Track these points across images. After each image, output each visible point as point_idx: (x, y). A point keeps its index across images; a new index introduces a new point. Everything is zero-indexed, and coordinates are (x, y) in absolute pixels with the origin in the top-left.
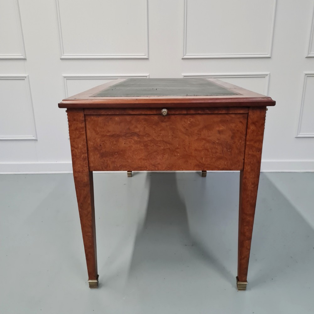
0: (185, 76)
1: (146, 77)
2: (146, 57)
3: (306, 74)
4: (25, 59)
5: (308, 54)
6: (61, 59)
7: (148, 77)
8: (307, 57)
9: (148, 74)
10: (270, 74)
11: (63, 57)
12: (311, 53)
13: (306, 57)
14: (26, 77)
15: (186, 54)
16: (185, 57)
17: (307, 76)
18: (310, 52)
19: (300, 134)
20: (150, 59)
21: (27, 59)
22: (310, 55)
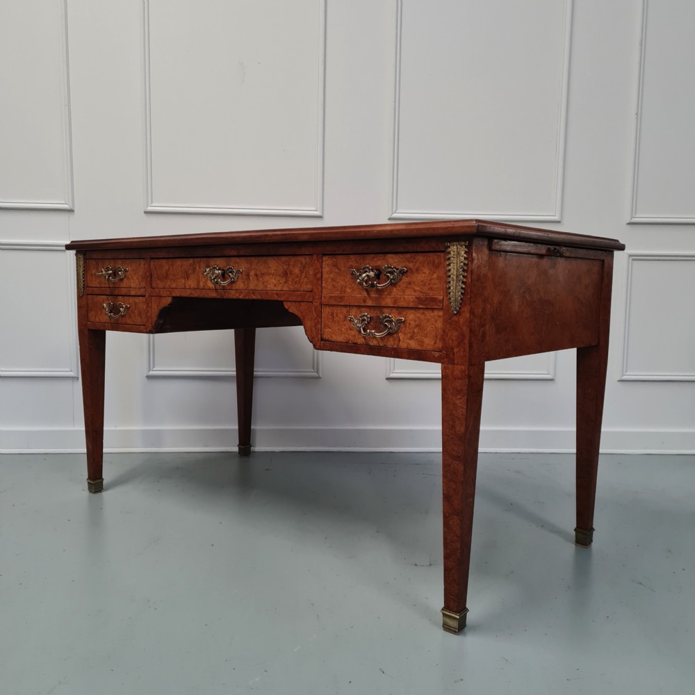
2: (317, 213)
3: (630, 256)
4: (71, 211)
5: (632, 218)
6: (146, 212)
11: (150, 209)
12: (636, 216)
13: (628, 224)
15: (396, 210)
16: (395, 215)
17: (633, 260)
18: (635, 214)
19: (627, 374)
20: (325, 217)
21: (76, 210)
22: (634, 220)
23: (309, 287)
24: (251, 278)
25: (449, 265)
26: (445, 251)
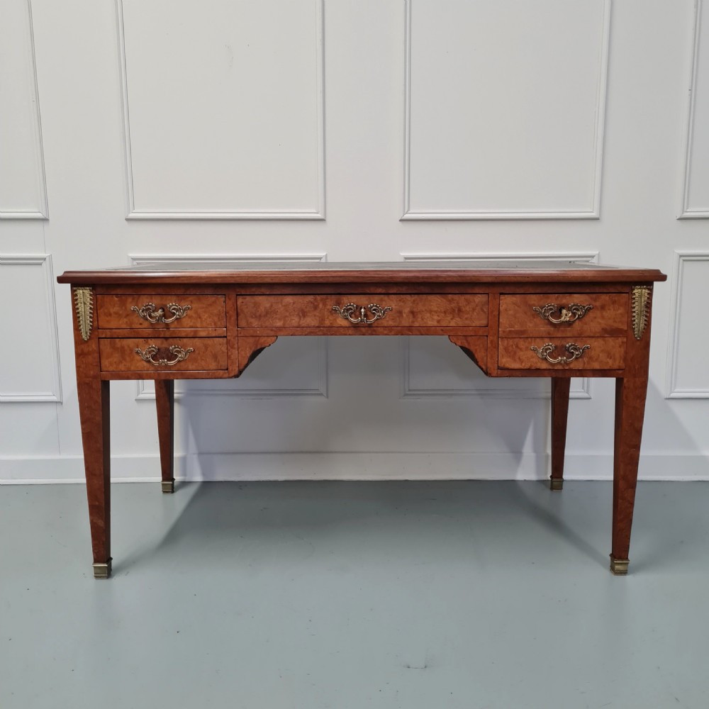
0: (406, 258)
1: (320, 258)
2: (319, 216)
3: (681, 256)
4: (45, 220)
5: (683, 212)
6: (128, 220)
7: (323, 260)
8: (680, 219)
9: (324, 254)
10: (599, 254)
11: (132, 215)
12: (688, 210)
14: (45, 259)
15: (409, 210)
16: (407, 216)
17: (684, 260)
18: (687, 208)
19: (676, 390)
20: (328, 220)
21: (51, 218)
22: (686, 215)
23: (484, 322)
24: (404, 315)
25: (634, 303)
26: (631, 293)
